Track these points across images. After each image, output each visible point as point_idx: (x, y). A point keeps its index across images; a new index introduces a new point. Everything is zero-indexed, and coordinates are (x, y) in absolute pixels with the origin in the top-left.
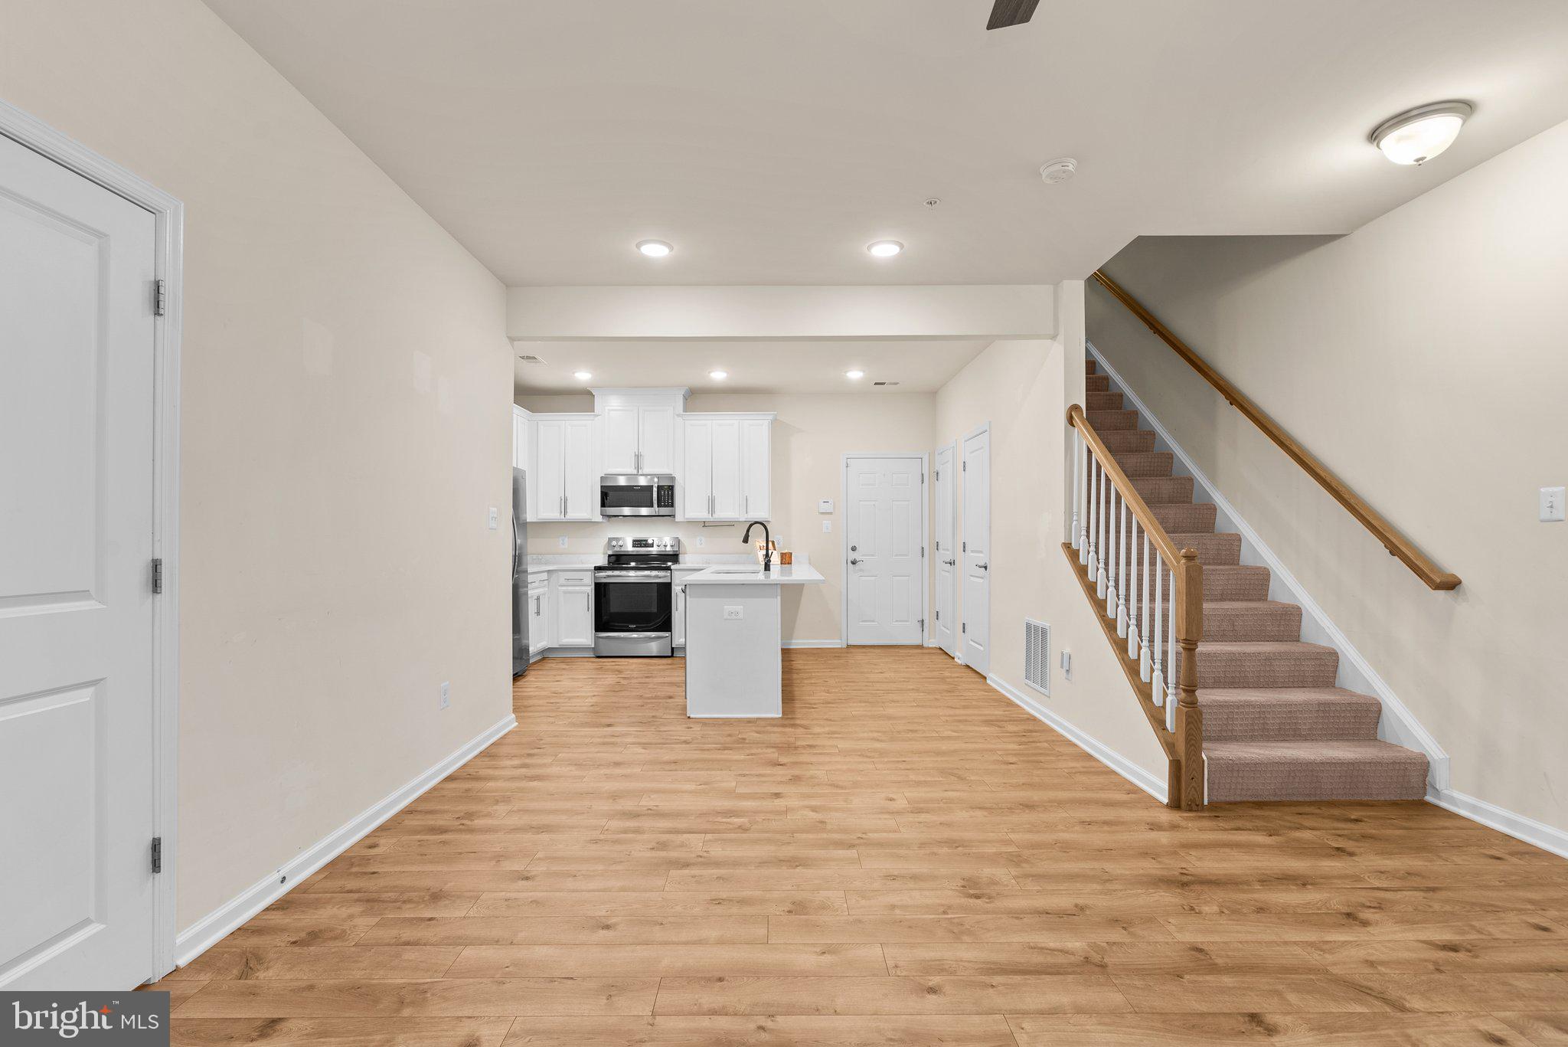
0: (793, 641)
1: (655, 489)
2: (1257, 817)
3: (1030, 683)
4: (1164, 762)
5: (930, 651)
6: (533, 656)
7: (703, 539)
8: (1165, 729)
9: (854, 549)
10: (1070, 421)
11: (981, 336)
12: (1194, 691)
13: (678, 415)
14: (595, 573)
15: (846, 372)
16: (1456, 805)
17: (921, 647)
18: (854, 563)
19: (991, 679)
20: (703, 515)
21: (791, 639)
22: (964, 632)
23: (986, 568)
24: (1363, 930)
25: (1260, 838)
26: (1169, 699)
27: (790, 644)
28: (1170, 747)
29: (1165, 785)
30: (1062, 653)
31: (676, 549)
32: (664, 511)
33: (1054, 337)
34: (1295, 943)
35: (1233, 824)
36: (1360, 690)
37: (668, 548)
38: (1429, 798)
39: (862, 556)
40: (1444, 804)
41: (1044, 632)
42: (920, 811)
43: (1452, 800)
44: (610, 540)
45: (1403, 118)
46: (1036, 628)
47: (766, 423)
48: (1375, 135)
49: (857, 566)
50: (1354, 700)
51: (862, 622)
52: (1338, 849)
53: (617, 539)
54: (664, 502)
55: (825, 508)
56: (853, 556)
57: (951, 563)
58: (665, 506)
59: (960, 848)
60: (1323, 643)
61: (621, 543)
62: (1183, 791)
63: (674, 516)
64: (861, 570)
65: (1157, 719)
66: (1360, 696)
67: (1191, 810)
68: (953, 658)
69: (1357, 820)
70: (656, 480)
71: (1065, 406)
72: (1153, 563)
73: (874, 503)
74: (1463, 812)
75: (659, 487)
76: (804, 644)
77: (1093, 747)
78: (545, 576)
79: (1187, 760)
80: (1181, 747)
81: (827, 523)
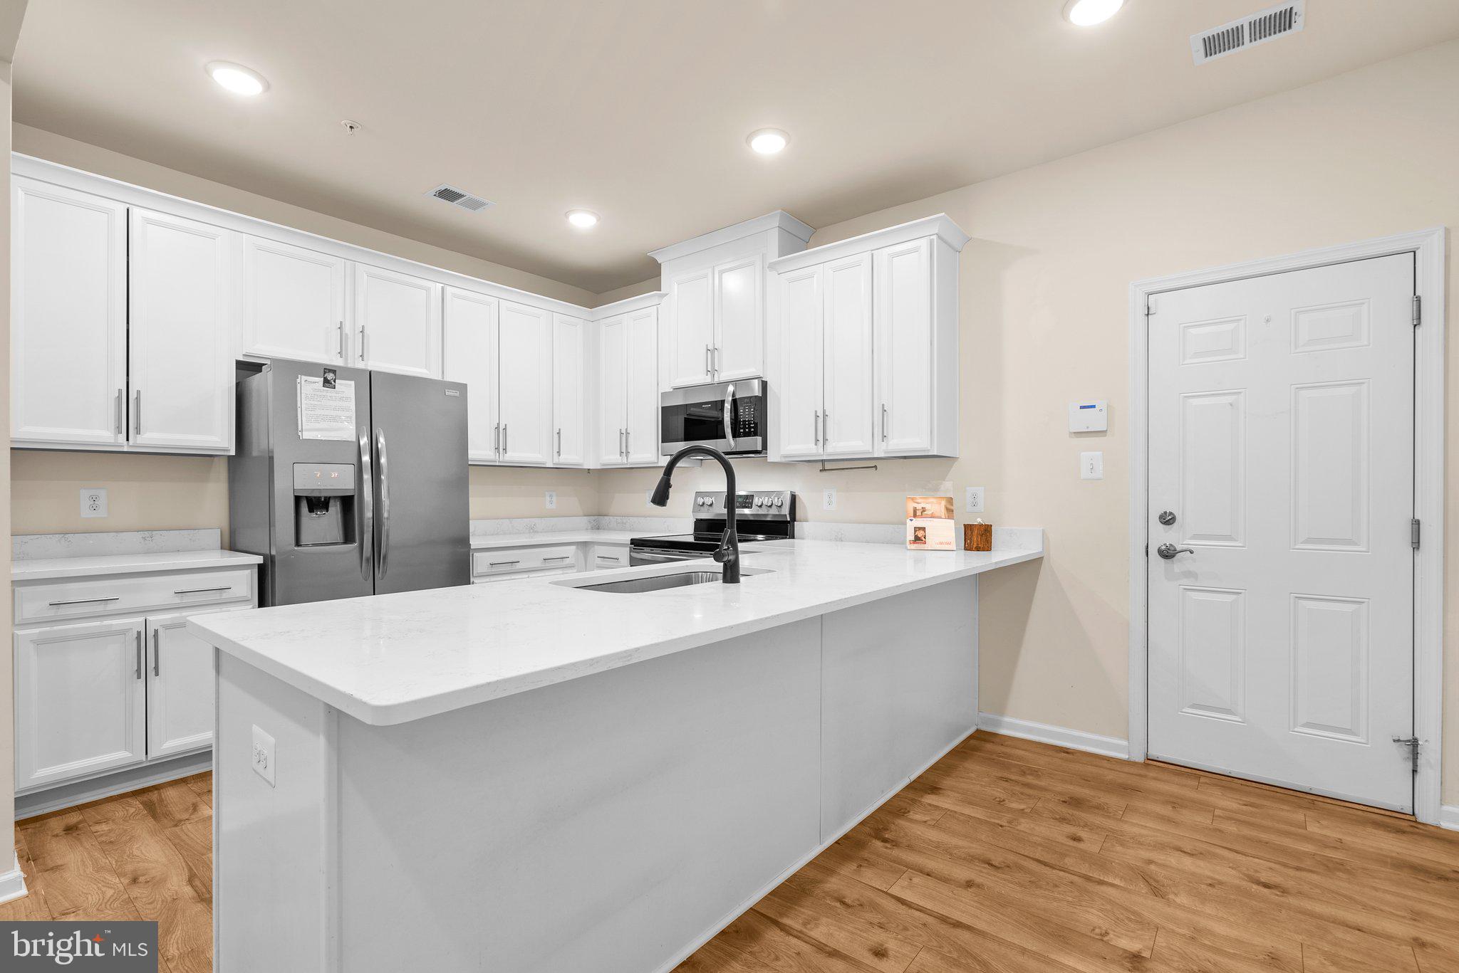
0: (1007, 719)
1: (728, 406)
9: (1168, 520)
13: (772, 266)
18: (1168, 554)
21: (1002, 713)
27: (998, 723)
37: (773, 510)
39: (1195, 537)
44: (698, 494)
47: (923, 244)
49: (1177, 565)
51: (1194, 706)
54: (747, 427)
55: (1084, 419)
56: (1162, 536)
58: (748, 434)
64: (1189, 574)
70: (728, 388)
73: (1230, 399)
75: (735, 402)
76: (1030, 730)
78: (571, 551)
81: (1091, 456)
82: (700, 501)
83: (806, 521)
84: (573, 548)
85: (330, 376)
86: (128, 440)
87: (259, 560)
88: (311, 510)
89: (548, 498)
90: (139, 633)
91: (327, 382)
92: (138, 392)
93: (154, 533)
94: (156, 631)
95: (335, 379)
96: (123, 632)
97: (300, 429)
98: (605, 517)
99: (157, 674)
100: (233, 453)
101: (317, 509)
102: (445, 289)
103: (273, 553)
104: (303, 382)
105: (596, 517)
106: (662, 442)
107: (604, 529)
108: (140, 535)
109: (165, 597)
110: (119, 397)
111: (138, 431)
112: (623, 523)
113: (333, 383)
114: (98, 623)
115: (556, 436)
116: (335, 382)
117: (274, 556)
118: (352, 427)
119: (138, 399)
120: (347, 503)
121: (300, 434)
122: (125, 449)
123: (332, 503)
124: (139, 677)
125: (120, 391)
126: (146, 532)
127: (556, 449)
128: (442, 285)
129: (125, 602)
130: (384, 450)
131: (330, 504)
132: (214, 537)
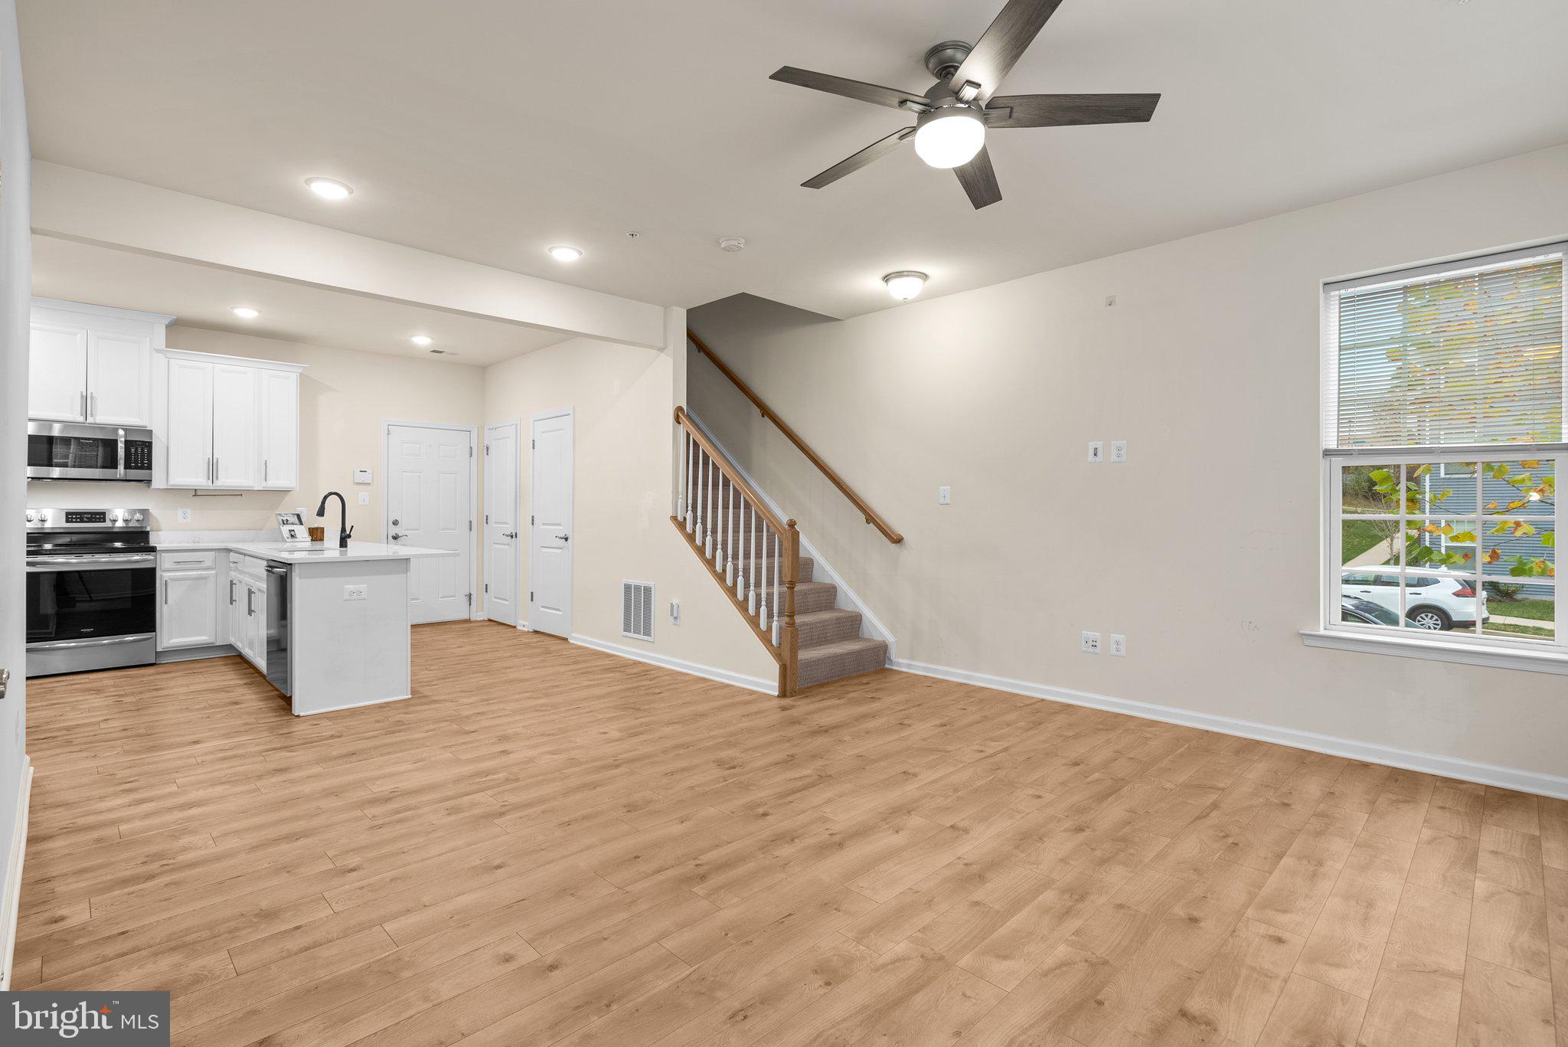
1: (121, 446)
2: (826, 692)
3: (631, 635)
4: (775, 667)
5: (478, 624)
7: (189, 511)
8: (772, 645)
9: (395, 523)
10: (677, 420)
11: (564, 330)
12: (793, 616)
13: (158, 351)
15: (411, 336)
16: (900, 667)
17: (468, 621)
18: (396, 537)
19: (576, 639)
20: (200, 481)
22: (532, 600)
23: (566, 539)
24: (910, 728)
25: (836, 702)
26: (775, 625)
28: (778, 655)
29: (776, 684)
30: (672, 604)
32: (134, 473)
33: (661, 350)
34: (893, 741)
35: (817, 698)
36: (850, 608)
38: (887, 666)
39: (406, 530)
40: (895, 668)
41: (648, 590)
42: (636, 735)
43: (899, 664)
45: (900, 274)
46: (637, 588)
47: (293, 376)
48: (886, 278)
50: (851, 614)
52: (872, 698)
54: (136, 462)
55: (361, 477)
56: (394, 530)
57: (512, 537)
58: (136, 468)
59: (690, 748)
60: (827, 581)
62: (788, 684)
63: (149, 481)
65: (765, 637)
66: (849, 612)
67: (792, 696)
68: (515, 627)
69: (868, 683)
70: (121, 432)
71: (673, 406)
72: (759, 530)
73: (419, 474)
74: (904, 670)
75: (127, 442)
77: (705, 671)
79: (791, 662)
80: (786, 654)
81: (363, 494)
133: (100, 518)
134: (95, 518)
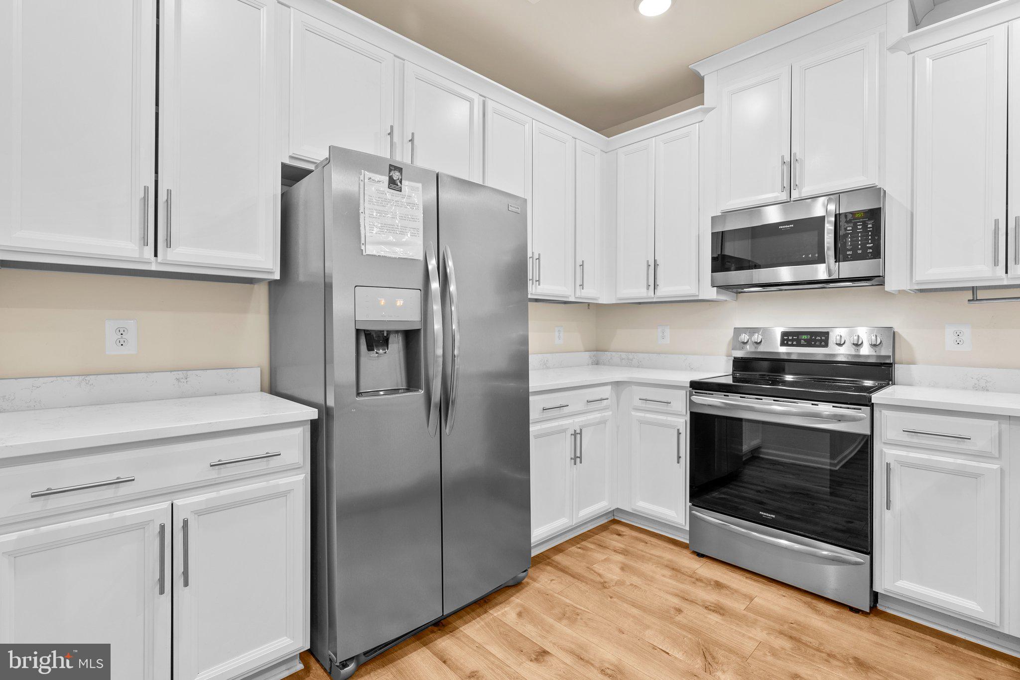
1: (829, 227)
6: (536, 546)
14: (691, 395)
31: (885, 351)
37: (865, 350)
44: (738, 331)
53: (753, 331)
54: (855, 248)
58: (855, 257)
61: (757, 337)
63: (876, 280)
75: (841, 218)
78: (606, 391)
82: (744, 337)
83: (912, 362)
84: (609, 387)
85: (396, 175)
86: (156, 255)
87: (313, 413)
88: (370, 348)
89: (557, 334)
90: (162, 527)
91: (393, 184)
92: (169, 192)
93: (190, 373)
94: (186, 523)
95: (401, 179)
96: (142, 526)
97: (363, 241)
98: (606, 352)
99: (186, 584)
100: (277, 276)
101: (378, 347)
102: (486, 103)
103: (331, 403)
104: (366, 180)
105: (595, 352)
106: (713, 271)
107: (604, 364)
108: (176, 375)
109: (198, 471)
110: (145, 199)
111: (168, 244)
112: (628, 359)
113: (399, 184)
114: (106, 517)
115: (579, 269)
116: (401, 182)
117: (332, 408)
118: (420, 241)
119: (168, 202)
120: (411, 337)
121: (363, 247)
122: (154, 268)
123: (392, 339)
124: (162, 592)
125: (146, 189)
126: (179, 372)
127: (579, 282)
128: (484, 99)
129: (144, 483)
130: (453, 272)
131: (390, 341)
132: (254, 377)
133: (821, 341)
134: (816, 341)
